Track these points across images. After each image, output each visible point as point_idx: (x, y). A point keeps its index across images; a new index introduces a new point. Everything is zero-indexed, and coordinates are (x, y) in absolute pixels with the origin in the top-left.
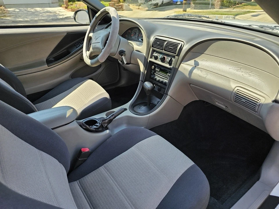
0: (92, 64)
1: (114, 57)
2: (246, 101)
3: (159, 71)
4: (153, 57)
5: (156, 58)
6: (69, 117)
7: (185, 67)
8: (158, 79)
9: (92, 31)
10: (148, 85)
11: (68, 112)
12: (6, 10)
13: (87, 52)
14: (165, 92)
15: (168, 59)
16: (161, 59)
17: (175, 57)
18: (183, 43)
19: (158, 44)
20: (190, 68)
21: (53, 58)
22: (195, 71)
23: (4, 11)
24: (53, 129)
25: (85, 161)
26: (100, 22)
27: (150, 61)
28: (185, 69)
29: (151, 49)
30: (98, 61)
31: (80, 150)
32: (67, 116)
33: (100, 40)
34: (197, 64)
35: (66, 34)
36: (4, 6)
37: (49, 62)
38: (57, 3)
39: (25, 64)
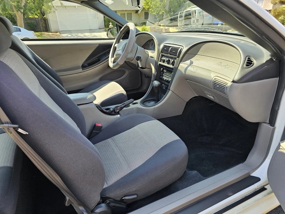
0: (114, 66)
1: (132, 62)
2: (219, 87)
3: (166, 72)
4: (162, 60)
5: (164, 61)
6: (89, 99)
7: (183, 66)
8: (165, 78)
9: (117, 43)
10: (156, 83)
11: (89, 96)
12: (61, 35)
13: (112, 58)
14: (168, 89)
15: (171, 61)
16: (167, 61)
17: (176, 58)
18: (182, 47)
19: (166, 49)
20: (186, 66)
21: (87, 64)
22: (190, 68)
23: (59, 36)
24: (78, 105)
25: (98, 133)
26: (123, 35)
27: (159, 64)
28: (182, 67)
29: (161, 54)
30: (118, 64)
31: (95, 124)
32: (87, 98)
33: (121, 48)
34: (192, 63)
35: (98, 45)
36: (60, 32)
37: (84, 67)
38: (103, 28)
39: (65, 68)
